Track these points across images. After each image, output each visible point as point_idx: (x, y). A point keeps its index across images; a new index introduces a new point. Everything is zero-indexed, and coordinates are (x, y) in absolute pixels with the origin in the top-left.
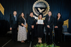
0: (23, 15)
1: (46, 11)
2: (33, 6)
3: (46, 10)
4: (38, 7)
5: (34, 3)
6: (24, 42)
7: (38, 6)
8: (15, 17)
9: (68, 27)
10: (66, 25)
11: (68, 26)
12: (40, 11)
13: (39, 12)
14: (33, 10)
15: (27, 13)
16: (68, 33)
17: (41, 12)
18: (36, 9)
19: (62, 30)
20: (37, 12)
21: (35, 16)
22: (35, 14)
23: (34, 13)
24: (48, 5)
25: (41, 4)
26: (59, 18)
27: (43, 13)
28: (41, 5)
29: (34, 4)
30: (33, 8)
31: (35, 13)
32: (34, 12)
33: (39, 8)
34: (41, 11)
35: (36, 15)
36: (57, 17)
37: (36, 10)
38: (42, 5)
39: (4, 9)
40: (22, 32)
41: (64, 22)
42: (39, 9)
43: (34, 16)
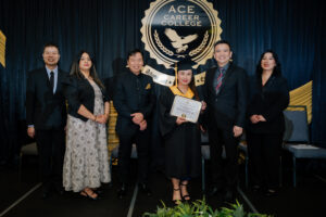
0: (85, 62)
1: (203, 44)
2: (144, 21)
3: (205, 40)
4: (168, 27)
5: (148, 7)
6: (94, 196)
7: (165, 20)
8: (52, 73)
9: (310, 118)
10: (302, 109)
11: (312, 113)
12: (175, 45)
13: (174, 50)
14: (144, 39)
15: (115, 57)
16: (310, 147)
17: (179, 50)
18: (156, 35)
19: (282, 135)
20: (161, 51)
21: (152, 70)
22: (154, 60)
23: (148, 53)
24: (215, 13)
25: (181, 9)
26: (266, 77)
27: (191, 54)
28: (179, 17)
29: (147, 12)
30: (143, 30)
31: (153, 56)
32: (147, 48)
33: (173, 28)
34: (179, 43)
35: (160, 62)
36: (260, 71)
37: (158, 40)
38: (186, 13)
39: (4, 38)
40: (85, 150)
41: (291, 93)
42: (171, 34)
43: (147, 67)
